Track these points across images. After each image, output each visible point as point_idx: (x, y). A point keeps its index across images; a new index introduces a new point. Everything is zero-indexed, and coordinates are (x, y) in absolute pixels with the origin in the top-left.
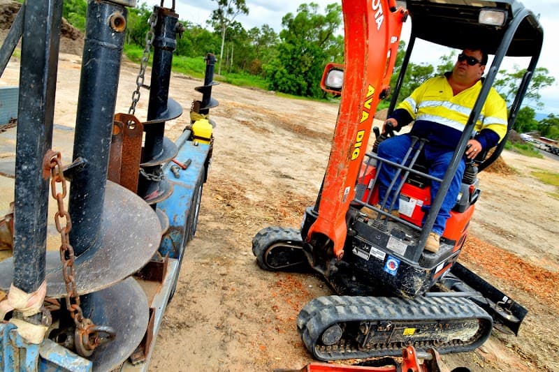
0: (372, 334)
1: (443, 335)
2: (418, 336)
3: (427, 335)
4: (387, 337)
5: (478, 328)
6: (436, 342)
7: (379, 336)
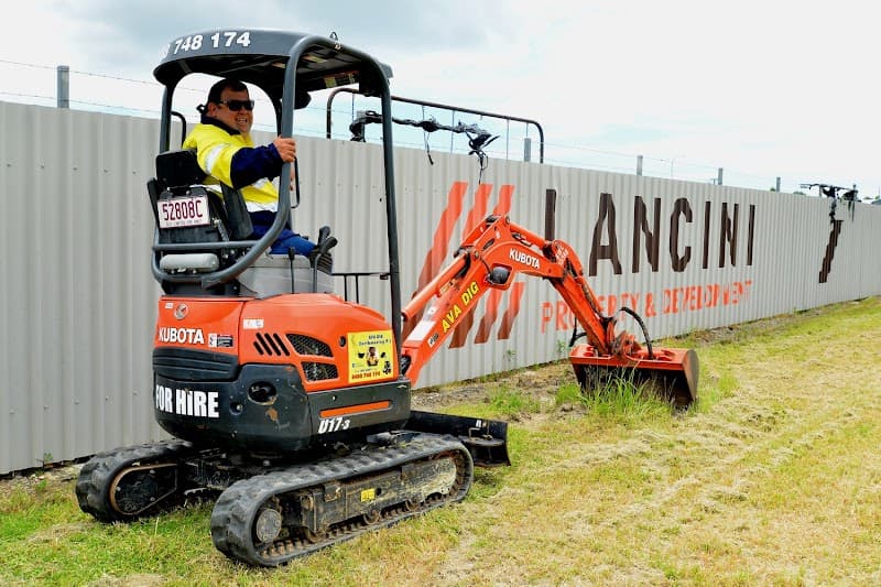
0: (321, 510)
1: (414, 491)
2: (382, 499)
3: (394, 495)
4: (341, 510)
5: (455, 470)
6: (409, 503)
7: (331, 512)
